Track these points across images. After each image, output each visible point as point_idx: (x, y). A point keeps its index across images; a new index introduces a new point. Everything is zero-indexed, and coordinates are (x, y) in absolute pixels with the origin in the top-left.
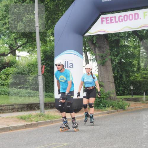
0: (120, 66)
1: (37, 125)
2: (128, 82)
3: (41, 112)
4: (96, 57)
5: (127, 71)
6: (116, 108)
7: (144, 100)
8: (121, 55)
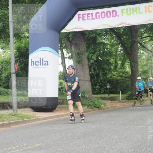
0: (97, 64)
1: (9, 125)
2: (104, 80)
3: (14, 111)
4: (73, 54)
5: (104, 70)
6: (92, 107)
7: (121, 99)
8: (97, 53)
